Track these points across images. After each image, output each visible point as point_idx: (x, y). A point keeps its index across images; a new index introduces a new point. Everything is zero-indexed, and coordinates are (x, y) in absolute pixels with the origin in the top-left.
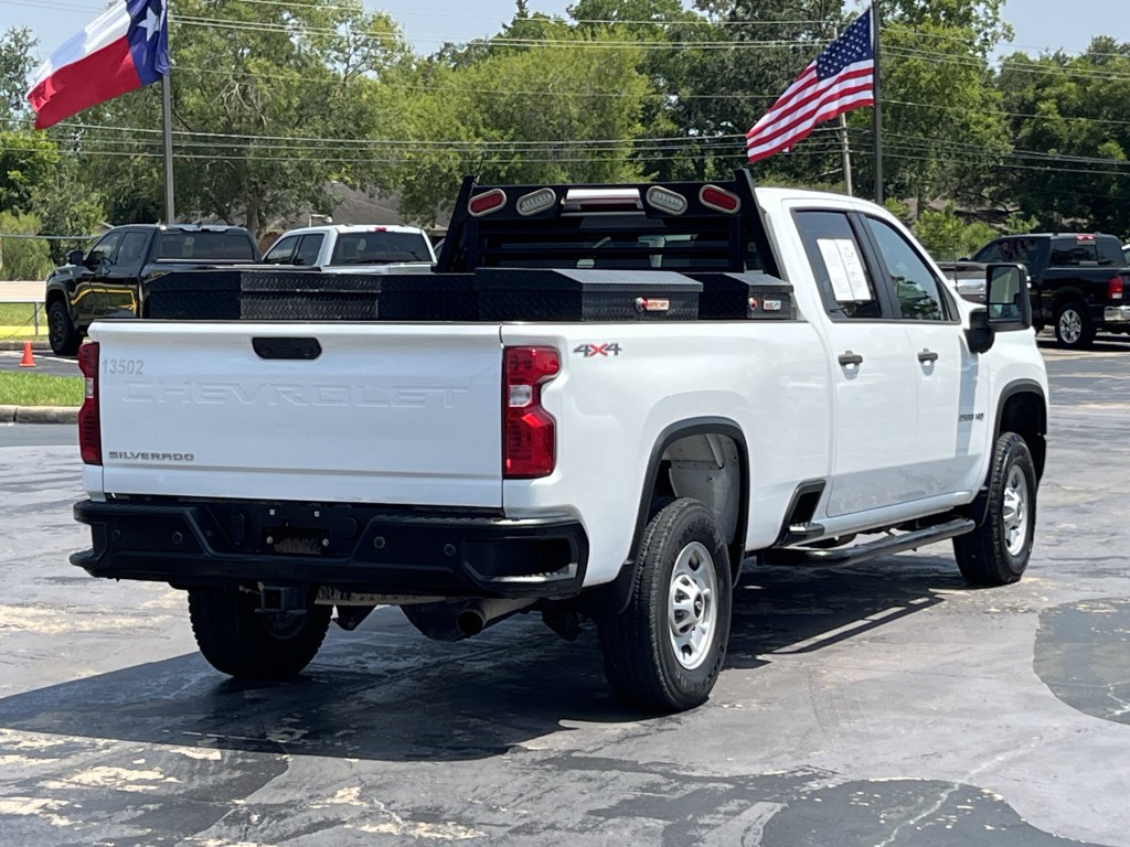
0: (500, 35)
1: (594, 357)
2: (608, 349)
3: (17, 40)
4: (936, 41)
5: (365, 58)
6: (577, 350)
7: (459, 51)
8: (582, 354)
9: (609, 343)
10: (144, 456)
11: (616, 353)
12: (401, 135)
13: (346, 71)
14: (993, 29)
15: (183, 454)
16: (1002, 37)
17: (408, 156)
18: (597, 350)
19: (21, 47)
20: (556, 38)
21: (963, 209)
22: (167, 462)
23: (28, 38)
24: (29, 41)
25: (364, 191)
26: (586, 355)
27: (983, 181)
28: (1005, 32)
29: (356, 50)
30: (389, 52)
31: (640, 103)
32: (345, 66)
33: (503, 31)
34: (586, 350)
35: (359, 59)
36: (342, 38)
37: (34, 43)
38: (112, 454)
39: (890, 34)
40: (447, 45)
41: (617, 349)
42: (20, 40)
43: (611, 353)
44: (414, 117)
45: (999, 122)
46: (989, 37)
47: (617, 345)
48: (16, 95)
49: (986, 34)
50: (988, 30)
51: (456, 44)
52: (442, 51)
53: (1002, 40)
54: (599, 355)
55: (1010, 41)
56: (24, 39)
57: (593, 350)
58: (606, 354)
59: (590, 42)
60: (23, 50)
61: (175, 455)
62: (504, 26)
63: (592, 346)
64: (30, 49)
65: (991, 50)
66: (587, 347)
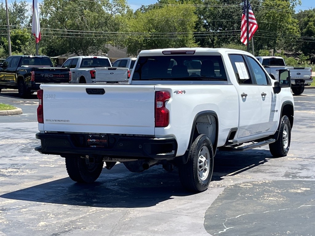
0: (157, 3)
1: (179, 94)
2: (183, 92)
3: (22, 4)
4: (279, 5)
5: (117, 9)
6: (175, 92)
7: (146, 8)
8: (176, 93)
9: (183, 90)
10: (56, 121)
11: (185, 93)
12: (127, 31)
13: (111, 13)
14: (295, 2)
15: (66, 120)
16: (298, 4)
17: (128, 37)
18: (180, 92)
19: (24, 6)
20: (171, 4)
21: (287, 53)
22: (62, 122)
23: (25, 4)
24: (26, 4)
25: (116, 47)
26: (177, 94)
27: (292, 45)
28: (299, 2)
29: (114, 7)
30: (124, 8)
31: (195, 23)
32: (111, 11)
33: (158, 2)
34: (177, 92)
35: (115, 9)
36: (110, 4)
37: (27, 5)
38: (47, 120)
39: (266, 4)
40: (143, 6)
41: (185, 92)
42: (23, 4)
43: (183, 93)
44: (131, 27)
45: (297, 28)
46: (294, 4)
47: (185, 91)
48: (22, 20)
49: (293, 3)
50: (294, 2)
51: (145, 6)
52: (141, 8)
53: (298, 5)
54: (180, 93)
55: (301, 5)
56: (24, 4)
57: (179, 92)
58: (182, 93)
59: (181, 5)
60: (24, 7)
61: (64, 120)
62: (158, 1)
63: (179, 91)
64: (26, 7)
65: (295, 8)
66: (177, 91)
